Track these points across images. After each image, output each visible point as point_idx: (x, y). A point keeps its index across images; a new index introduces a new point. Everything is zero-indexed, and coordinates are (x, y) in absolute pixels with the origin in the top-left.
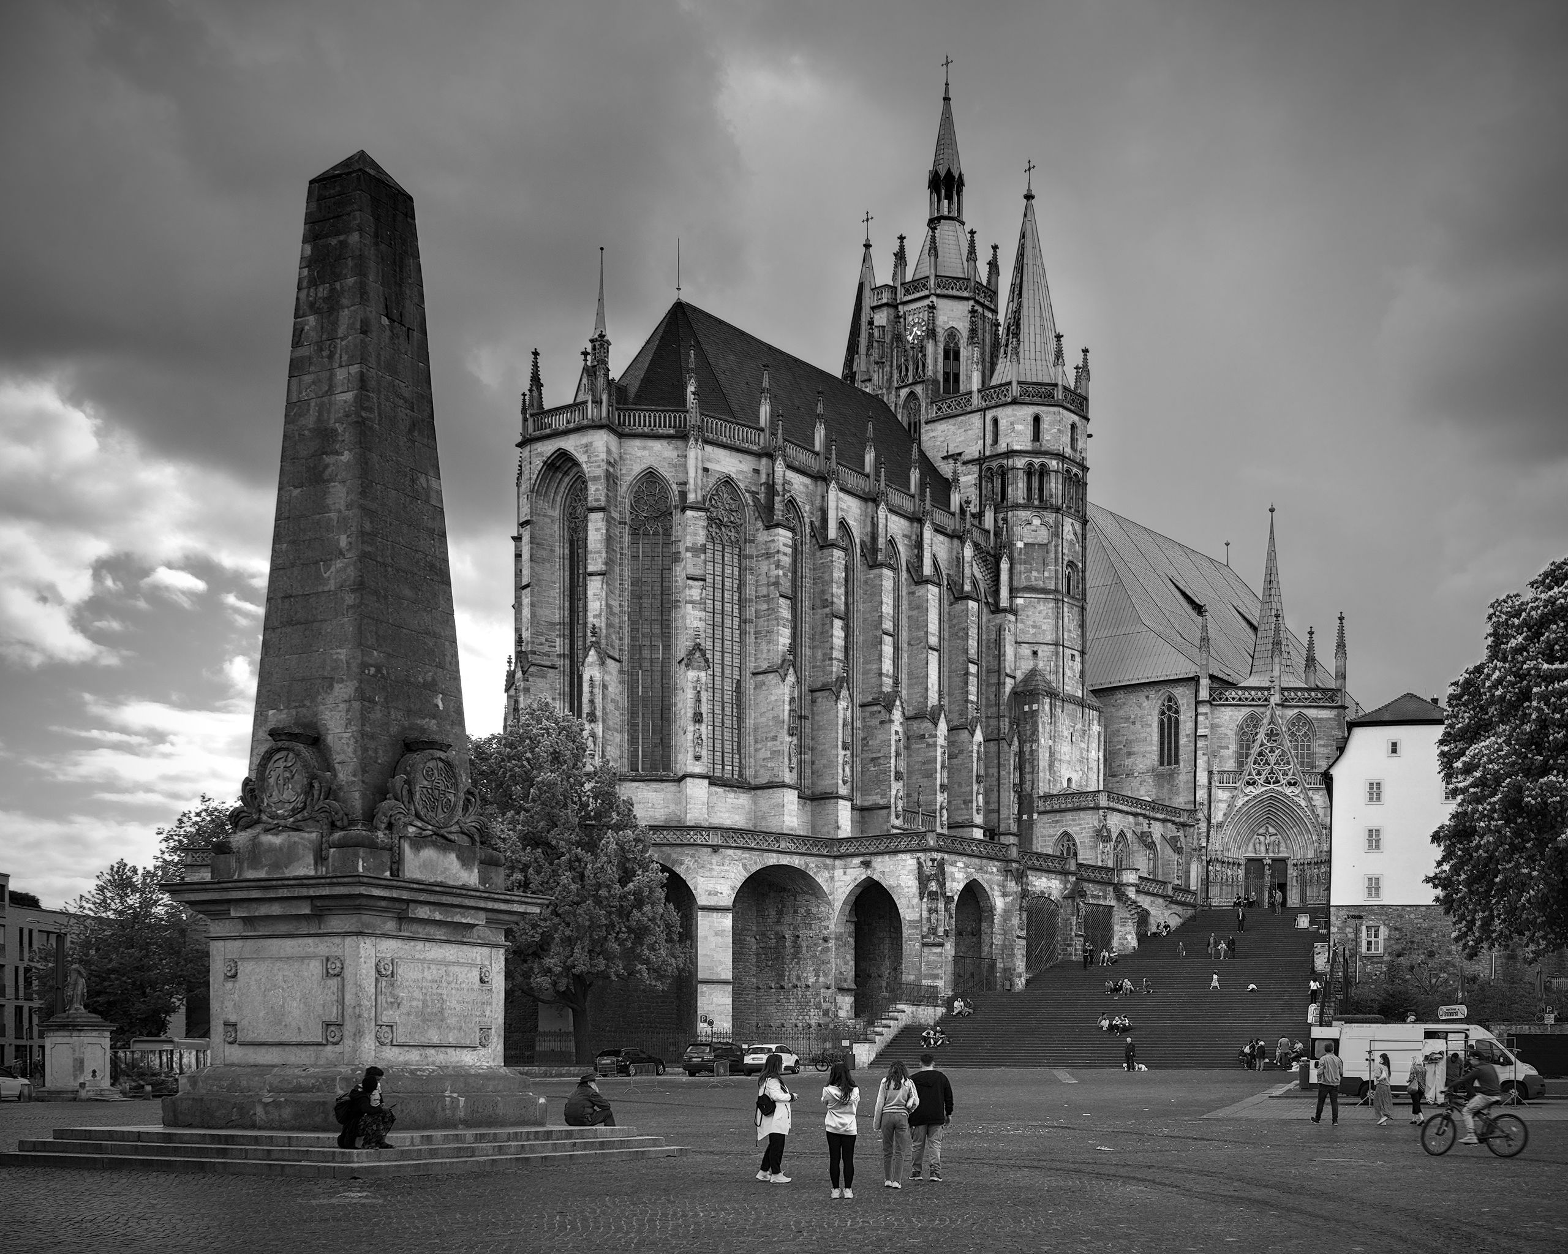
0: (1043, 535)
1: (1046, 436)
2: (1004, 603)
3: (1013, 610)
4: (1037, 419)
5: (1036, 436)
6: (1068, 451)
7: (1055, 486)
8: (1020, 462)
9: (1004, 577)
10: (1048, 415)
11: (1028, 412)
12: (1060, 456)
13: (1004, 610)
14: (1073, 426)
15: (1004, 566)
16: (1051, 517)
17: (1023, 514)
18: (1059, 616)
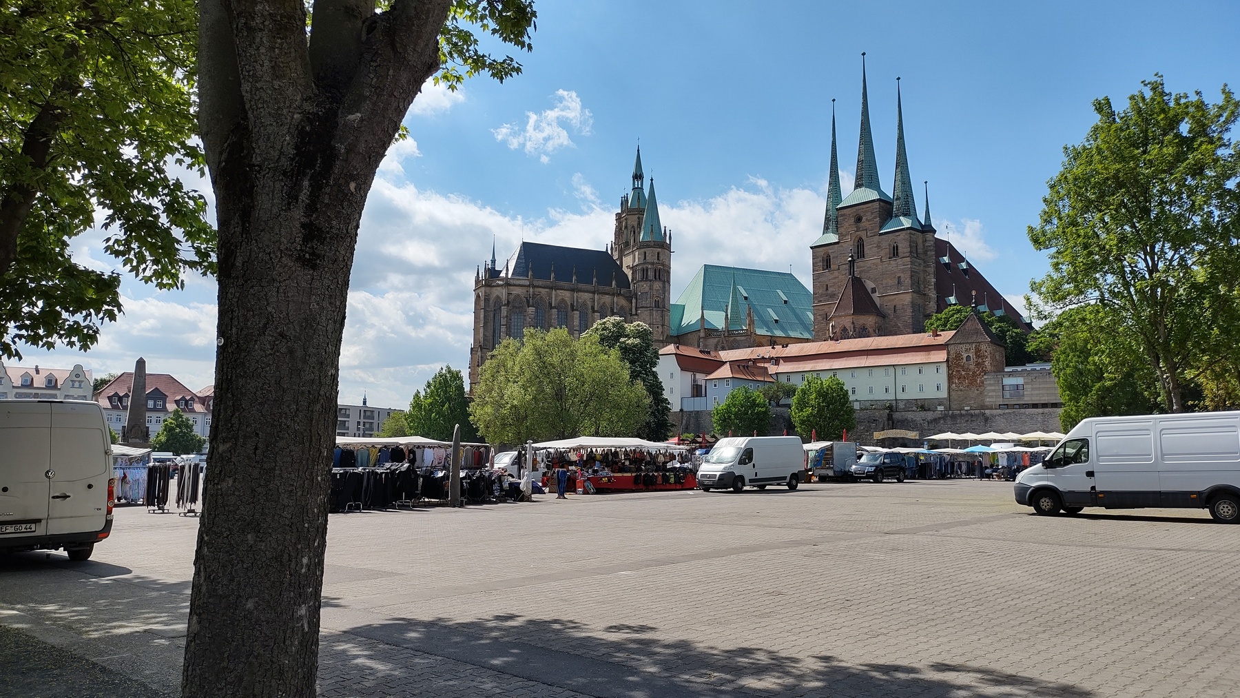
0: (647, 289)
1: (647, 258)
2: (634, 312)
3: (636, 314)
4: (645, 253)
5: (645, 259)
6: (656, 261)
7: (651, 274)
8: (640, 267)
9: (634, 305)
10: (648, 251)
11: (643, 250)
12: (653, 264)
13: (634, 315)
14: (658, 253)
15: (634, 301)
16: (649, 283)
17: (642, 283)
18: (651, 315)
